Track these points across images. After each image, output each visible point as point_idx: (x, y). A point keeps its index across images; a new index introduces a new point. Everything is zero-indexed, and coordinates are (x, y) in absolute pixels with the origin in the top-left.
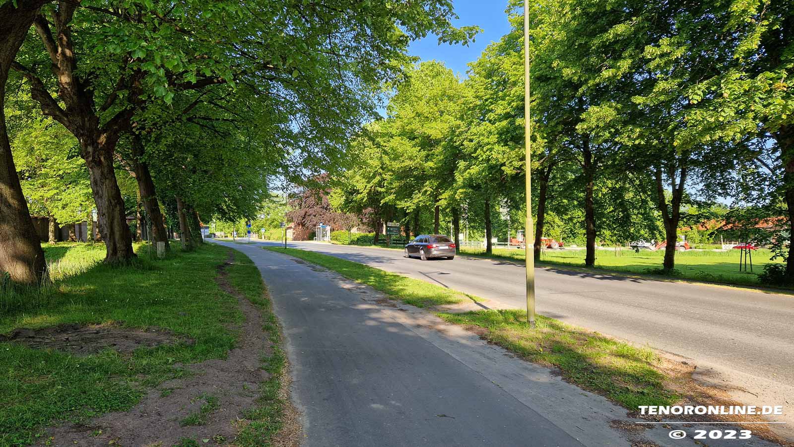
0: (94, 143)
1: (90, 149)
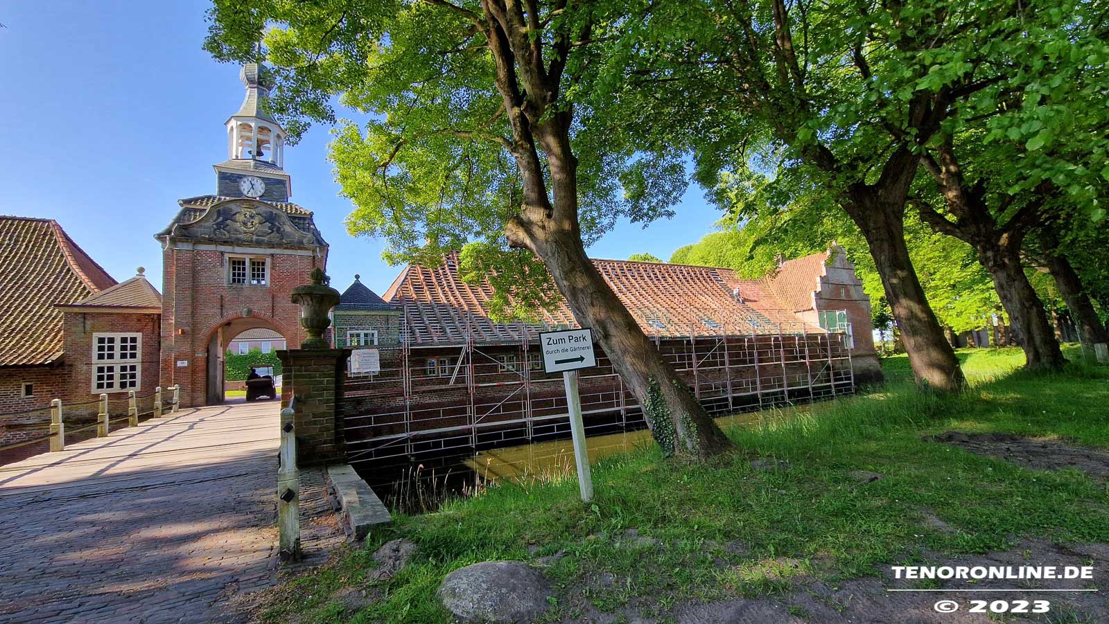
0: (994, 247)
1: (990, 254)
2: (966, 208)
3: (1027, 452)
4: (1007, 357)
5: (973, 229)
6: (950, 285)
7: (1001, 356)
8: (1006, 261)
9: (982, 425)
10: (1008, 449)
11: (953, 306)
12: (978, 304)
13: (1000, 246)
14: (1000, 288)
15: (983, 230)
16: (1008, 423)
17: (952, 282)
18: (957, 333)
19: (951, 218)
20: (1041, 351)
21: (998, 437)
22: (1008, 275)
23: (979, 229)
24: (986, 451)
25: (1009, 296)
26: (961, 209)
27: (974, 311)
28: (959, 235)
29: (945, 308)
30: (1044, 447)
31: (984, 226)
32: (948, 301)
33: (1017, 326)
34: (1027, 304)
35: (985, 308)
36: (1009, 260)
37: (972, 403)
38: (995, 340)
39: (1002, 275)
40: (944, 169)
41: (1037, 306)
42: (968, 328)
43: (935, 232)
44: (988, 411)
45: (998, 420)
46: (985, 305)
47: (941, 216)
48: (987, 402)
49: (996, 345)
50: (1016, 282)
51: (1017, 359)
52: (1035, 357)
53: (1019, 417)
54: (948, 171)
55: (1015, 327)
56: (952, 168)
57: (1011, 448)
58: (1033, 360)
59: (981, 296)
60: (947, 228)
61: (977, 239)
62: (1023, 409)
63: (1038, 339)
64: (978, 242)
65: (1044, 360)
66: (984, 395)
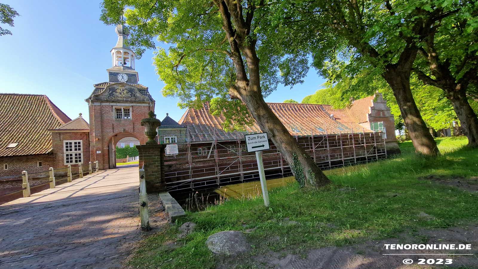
0: (454, 90)
1: (451, 94)
2: (440, 73)
3: (468, 183)
4: (459, 141)
5: (443, 82)
6: (432, 109)
7: (457, 140)
8: (459, 96)
9: (447, 171)
11: (434, 118)
12: (446, 117)
13: (456, 90)
14: (456, 109)
15: (449, 83)
16: (459, 170)
17: (433, 107)
18: (436, 131)
19: (433, 77)
20: (475, 137)
21: (454, 177)
22: (460, 103)
23: (446, 82)
24: (448, 183)
25: (460, 112)
26: (437, 72)
27: (444, 120)
28: (437, 85)
29: (430, 119)
31: (449, 80)
32: (431, 116)
33: (465, 126)
34: (469, 116)
35: (450, 118)
36: (461, 96)
37: (442, 162)
38: (454, 133)
39: (457, 103)
40: (429, 55)
41: (474, 117)
42: (441, 128)
43: (425, 84)
44: (450, 165)
45: (454, 169)
46: (449, 117)
47: (428, 77)
48: (449, 161)
49: (455, 135)
50: (464, 106)
51: (464, 141)
52: (473, 140)
53: (465, 168)
54: (431, 56)
55: (463, 127)
57: (460, 182)
58: (472, 142)
59: (447, 113)
60: (431, 82)
62: (466, 164)
63: (474, 132)
64: (446, 88)
66: (448, 158)
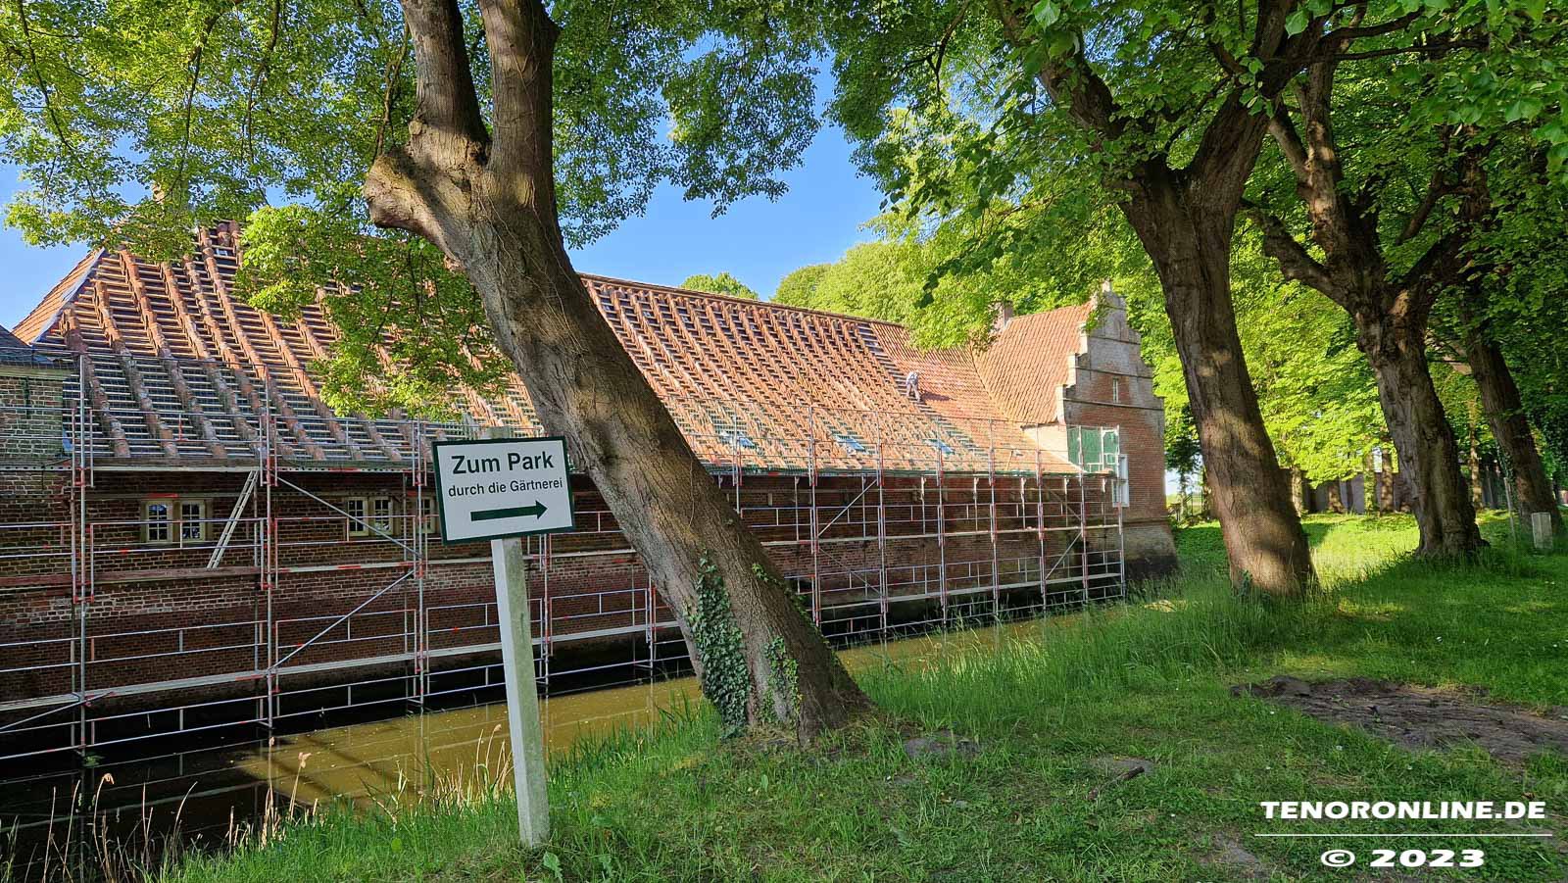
0: (1381, 315)
1: (1376, 330)
2: (1342, 236)
3: (1404, 714)
4: (1391, 533)
5: (1350, 277)
6: (1307, 389)
7: (1384, 531)
8: (1402, 346)
9: (1337, 663)
10: (1374, 709)
11: (1309, 429)
12: (1352, 429)
13: (1393, 316)
14: (1388, 398)
15: (1368, 282)
16: (1378, 660)
17: (1310, 382)
18: (1314, 485)
19: (1317, 253)
20: (1444, 522)
21: (1359, 687)
22: (1403, 375)
23: (1361, 279)
24: (1336, 713)
25: (1401, 413)
26: (1333, 235)
27: (1343, 441)
28: (1329, 288)
29: (1296, 434)
30: (1433, 704)
31: (1371, 273)
32: (1301, 419)
33: (1410, 474)
34: (1429, 433)
35: (1362, 436)
36: (1407, 344)
37: (1322, 621)
38: (1374, 500)
39: (1393, 373)
40: (1311, 152)
41: (1444, 436)
42: (1333, 474)
43: (1287, 280)
44: (1349, 636)
45: (1361, 653)
46: (1363, 430)
47: (1301, 249)
48: (1348, 619)
49: (1376, 509)
50: (1415, 389)
51: (1404, 537)
52: (1434, 534)
53: (1399, 649)
54: (1318, 158)
55: (1406, 475)
56: (1326, 154)
57: (1378, 708)
58: (1432, 541)
59: (1358, 414)
60: (1310, 275)
61: (1358, 300)
62: (1406, 635)
63: (1442, 501)
64: (1359, 305)
65: (1448, 541)
66: (1346, 606)
